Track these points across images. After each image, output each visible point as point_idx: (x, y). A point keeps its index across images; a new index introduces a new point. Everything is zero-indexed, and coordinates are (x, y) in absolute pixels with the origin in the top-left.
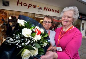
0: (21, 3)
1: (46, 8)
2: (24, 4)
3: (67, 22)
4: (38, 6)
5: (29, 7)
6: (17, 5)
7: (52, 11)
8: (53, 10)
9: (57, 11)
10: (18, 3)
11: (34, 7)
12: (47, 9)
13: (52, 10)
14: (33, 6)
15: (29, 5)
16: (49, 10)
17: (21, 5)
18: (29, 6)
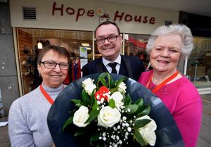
0: (61, 9)
1: (120, 14)
2: (67, 11)
3: (168, 62)
4: (100, 12)
5: (80, 17)
6: (53, 14)
7: (136, 20)
8: (138, 19)
9: (148, 19)
10: (54, 9)
11: (91, 14)
12: (121, 17)
13: (136, 17)
14: (89, 12)
15: (79, 10)
16: (128, 18)
17: (62, 14)
18: (78, 15)
